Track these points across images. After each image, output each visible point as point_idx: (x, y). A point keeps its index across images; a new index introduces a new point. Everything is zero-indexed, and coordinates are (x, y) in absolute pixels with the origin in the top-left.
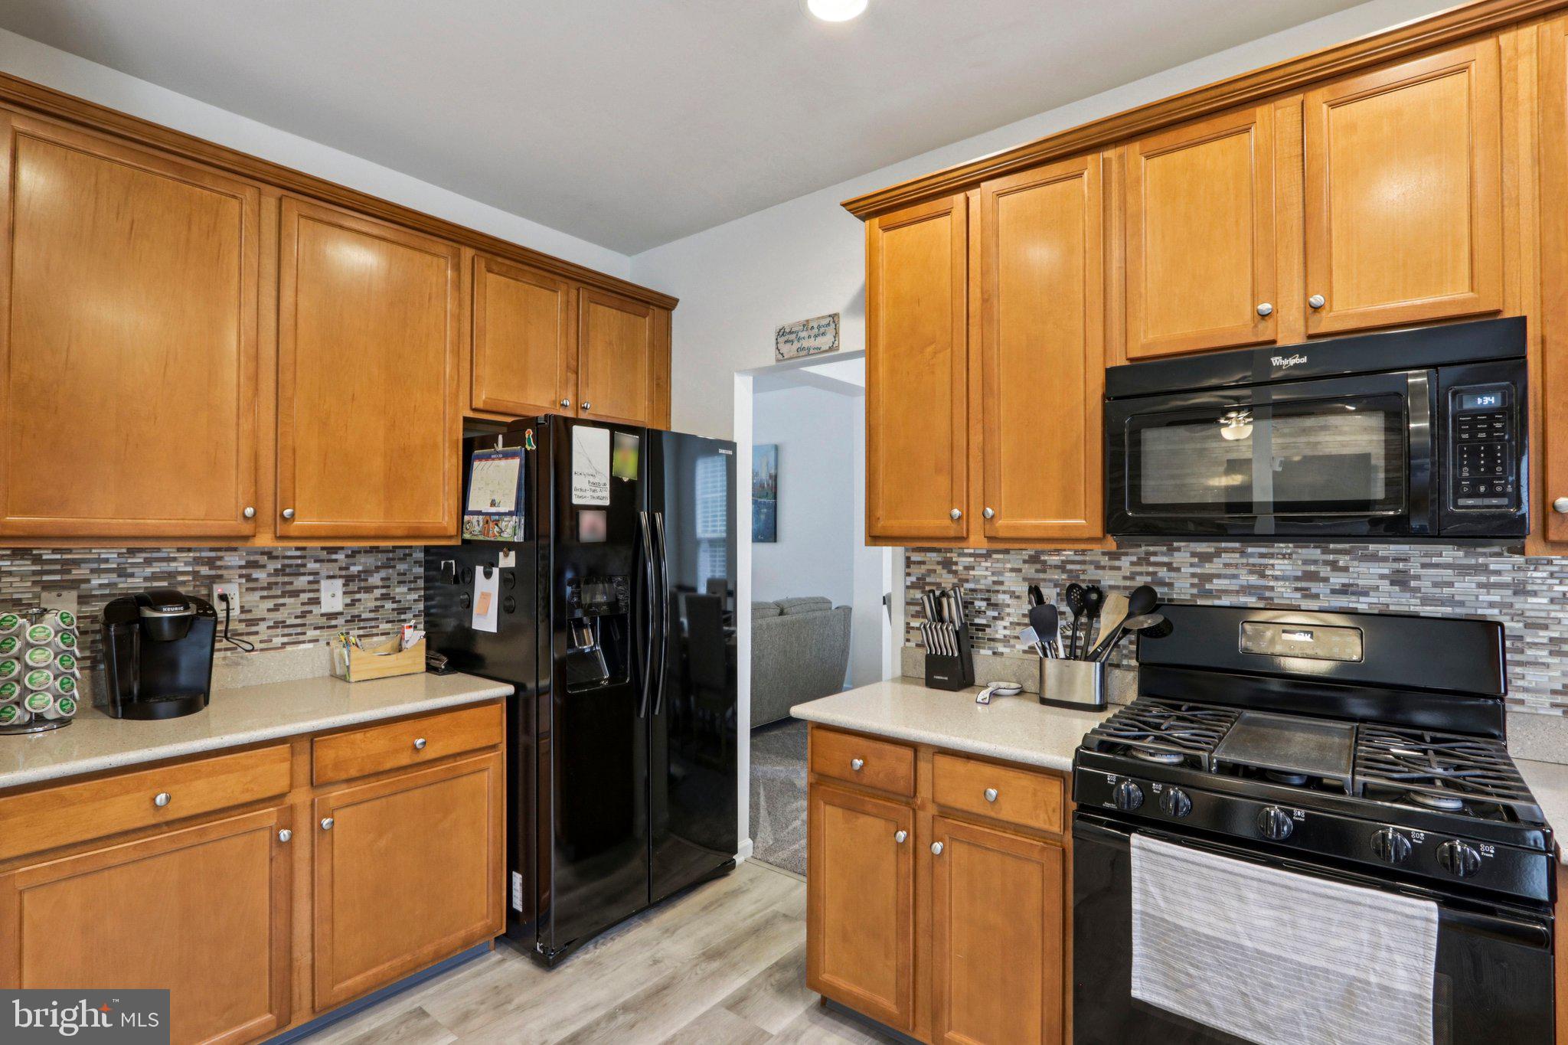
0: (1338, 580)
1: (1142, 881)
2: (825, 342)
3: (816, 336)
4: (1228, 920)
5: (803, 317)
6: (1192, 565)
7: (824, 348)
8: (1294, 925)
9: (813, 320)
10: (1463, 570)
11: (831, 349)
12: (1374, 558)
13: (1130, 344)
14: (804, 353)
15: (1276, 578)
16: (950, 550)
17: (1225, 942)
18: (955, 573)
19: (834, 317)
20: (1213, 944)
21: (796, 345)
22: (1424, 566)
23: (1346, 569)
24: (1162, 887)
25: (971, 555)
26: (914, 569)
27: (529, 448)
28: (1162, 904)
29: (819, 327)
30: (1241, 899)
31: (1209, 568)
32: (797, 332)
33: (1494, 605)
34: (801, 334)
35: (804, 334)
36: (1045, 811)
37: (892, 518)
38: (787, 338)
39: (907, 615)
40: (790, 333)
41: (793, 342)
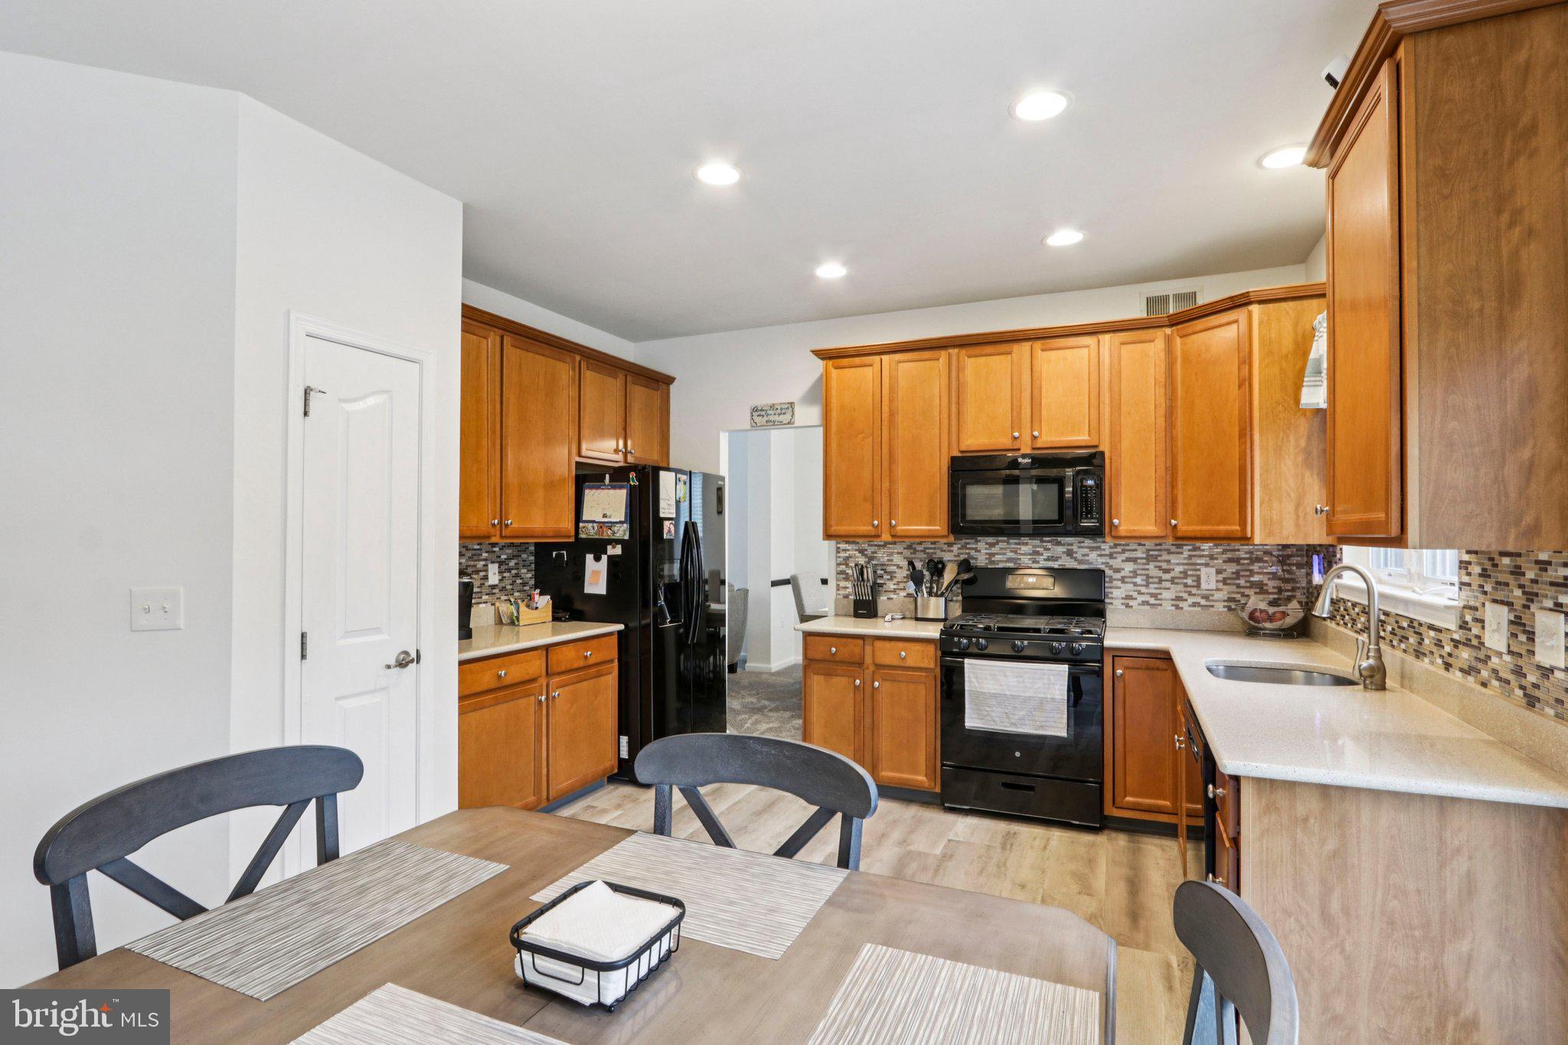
0: (1046, 554)
1: (969, 677)
2: (786, 418)
3: (779, 414)
4: (1001, 685)
5: (771, 402)
6: (986, 549)
7: (785, 422)
8: (1023, 682)
9: (777, 404)
10: (1092, 549)
11: (789, 423)
12: (1059, 544)
13: (961, 444)
14: (771, 424)
15: (1022, 554)
17: (1000, 694)
19: (792, 404)
20: (995, 696)
21: (766, 418)
22: (1079, 547)
23: (1049, 549)
24: (976, 678)
25: (876, 545)
26: (843, 555)
27: (632, 484)
28: (977, 685)
29: (781, 409)
30: (1005, 676)
31: (994, 550)
32: (766, 411)
33: (1103, 563)
34: (769, 412)
35: (770, 412)
36: (928, 658)
37: (837, 525)
38: (759, 413)
39: (837, 580)
40: (761, 410)
41: (763, 416)
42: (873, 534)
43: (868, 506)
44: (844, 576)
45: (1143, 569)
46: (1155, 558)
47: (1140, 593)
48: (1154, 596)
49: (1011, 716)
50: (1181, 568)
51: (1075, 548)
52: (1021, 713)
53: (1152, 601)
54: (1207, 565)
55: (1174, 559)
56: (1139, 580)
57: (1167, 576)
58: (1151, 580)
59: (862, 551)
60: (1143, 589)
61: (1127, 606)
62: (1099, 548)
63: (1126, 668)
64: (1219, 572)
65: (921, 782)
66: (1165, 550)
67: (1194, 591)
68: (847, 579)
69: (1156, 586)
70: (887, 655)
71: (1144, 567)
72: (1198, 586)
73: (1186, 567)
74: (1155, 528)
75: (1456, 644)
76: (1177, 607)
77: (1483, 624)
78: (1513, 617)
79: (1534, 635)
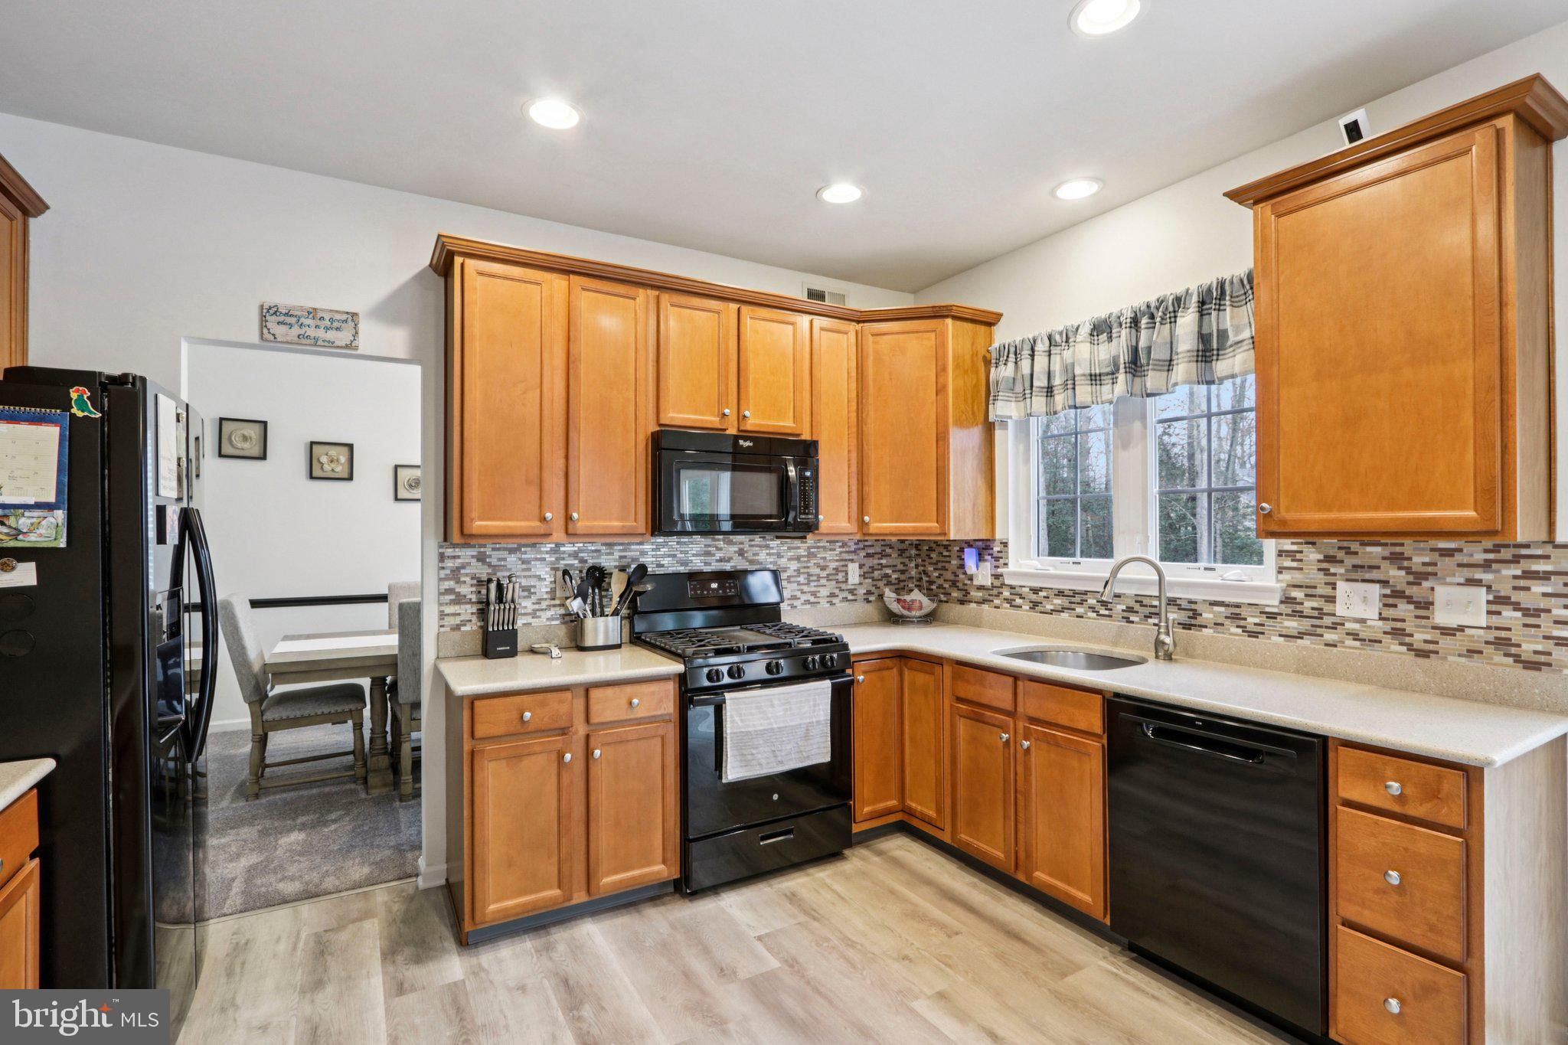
0: (719, 555)
1: (732, 716)
2: (343, 337)
3: (327, 329)
4: (768, 718)
5: (309, 303)
6: (653, 550)
7: (337, 343)
8: (791, 709)
9: (323, 310)
11: (347, 347)
12: (731, 543)
13: (662, 416)
14: (308, 341)
15: (694, 555)
16: (484, 546)
17: (767, 730)
18: (490, 565)
19: (354, 316)
20: (760, 733)
21: (296, 331)
23: (721, 549)
24: (740, 715)
25: (505, 549)
26: (449, 564)
28: (740, 724)
29: (331, 320)
30: (773, 706)
31: (664, 550)
32: (297, 317)
33: (771, 563)
34: (302, 320)
35: (309, 321)
36: (664, 701)
37: (481, 519)
38: (281, 318)
39: (440, 604)
40: (287, 314)
41: (291, 326)
42: (542, 532)
43: (534, 493)
44: (453, 597)
45: (805, 567)
46: (814, 555)
47: (803, 592)
48: (814, 594)
49: (778, 753)
50: (833, 565)
51: (746, 547)
52: (788, 747)
53: (812, 599)
54: (852, 561)
55: (828, 555)
56: (802, 579)
57: (824, 574)
58: (812, 578)
59: (481, 558)
60: (806, 588)
61: (793, 607)
62: (768, 547)
63: (865, 673)
64: (861, 566)
65: (658, 872)
66: (822, 547)
67: (843, 586)
68: (459, 600)
69: (815, 584)
70: (608, 707)
71: (805, 565)
72: (846, 581)
73: (837, 564)
74: (848, 525)
75: (1272, 616)
76: (832, 604)
77: (1331, 599)
78: (1388, 591)
79: (1432, 604)
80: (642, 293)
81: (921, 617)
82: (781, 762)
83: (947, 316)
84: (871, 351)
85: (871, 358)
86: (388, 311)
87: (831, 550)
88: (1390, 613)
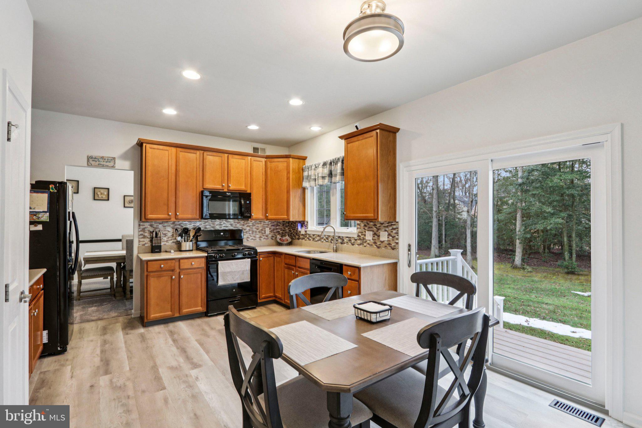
1: (220, 267)
2: (111, 164)
3: (106, 162)
4: (231, 268)
5: (102, 155)
6: (204, 223)
7: (109, 166)
8: (238, 266)
9: (105, 157)
10: (238, 223)
11: (112, 167)
12: (228, 222)
13: (204, 186)
14: (101, 166)
15: (216, 225)
16: (152, 222)
17: (231, 271)
18: (154, 227)
19: (114, 158)
20: (229, 272)
21: (98, 163)
23: (225, 223)
24: (223, 267)
25: (158, 223)
26: (142, 227)
27: (52, 191)
29: (108, 159)
30: (232, 265)
31: (206, 224)
32: (98, 159)
33: (241, 227)
34: (99, 160)
35: (101, 160)
36: (202, 264)
37: (150, 215)
38: (93, 159)
39: (139, 238)
40: (95, 158)
41: (96, 161)
42: (168, 218)
43: (166, 207)
44: (143, 236)
45: (251, 229)
46: (255, 225)
47: (251, 236)
48: (255, 237)
49: (234, 278)
50: (261, 228)
52: (237, 276)
53: (254, 238)
54: (267, 227)
55: (259, 225)
56: (251, 232)
57: (258, 231)
58: (254, 232)
59: (151, 226)
60: (252, 235)
61: (247, 240)
62: (240, 223)
63: (262, 258)
64: (270, 229)
65: (200, 309)
66: (257, 223)
67: (264, 235)
68: (144, 237)
69: (255, 234)
70: (185, 265)
71: (251, 228)
72: (265, 233)
73: (262, 228)
74: (262, 216)
75: (356, 240)
76: (260, 240)
77: (365, 235)
78: (373, 233)
79: (380, 236)
80: (198, 152)
81: (286, 243)
82: (235, 281)
83: (290, 158)
84: (269, 167)
85: (269, 169)
86: (124, 157)
87: (260, 224)
88: (374, 238)
